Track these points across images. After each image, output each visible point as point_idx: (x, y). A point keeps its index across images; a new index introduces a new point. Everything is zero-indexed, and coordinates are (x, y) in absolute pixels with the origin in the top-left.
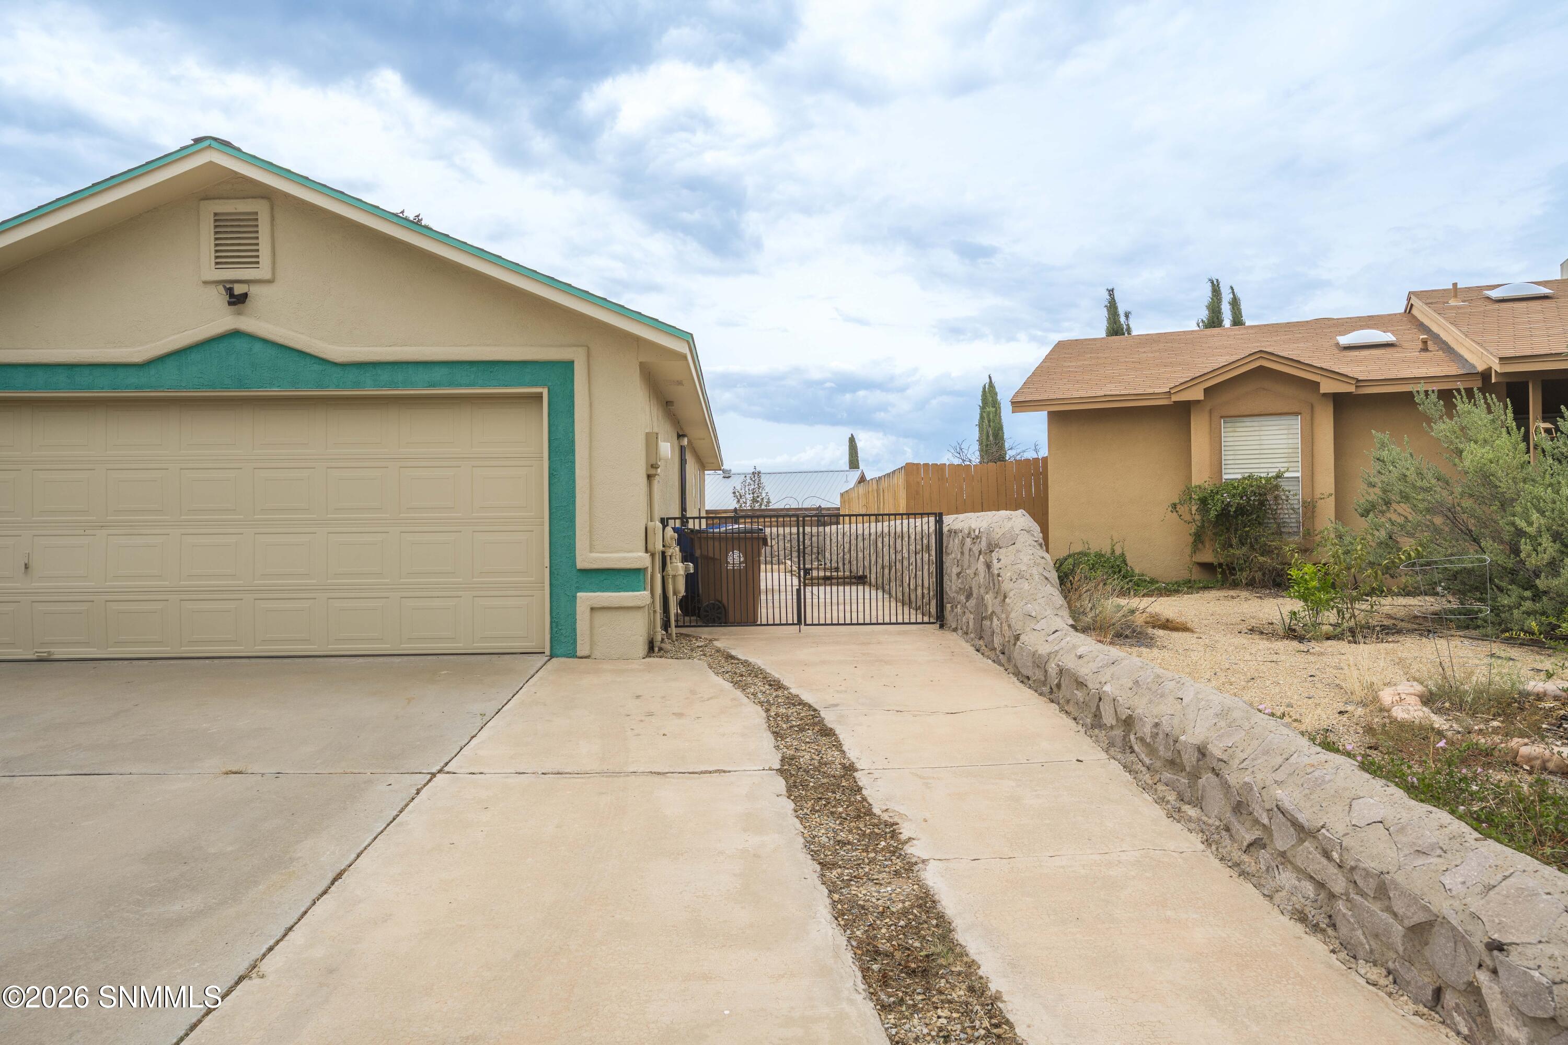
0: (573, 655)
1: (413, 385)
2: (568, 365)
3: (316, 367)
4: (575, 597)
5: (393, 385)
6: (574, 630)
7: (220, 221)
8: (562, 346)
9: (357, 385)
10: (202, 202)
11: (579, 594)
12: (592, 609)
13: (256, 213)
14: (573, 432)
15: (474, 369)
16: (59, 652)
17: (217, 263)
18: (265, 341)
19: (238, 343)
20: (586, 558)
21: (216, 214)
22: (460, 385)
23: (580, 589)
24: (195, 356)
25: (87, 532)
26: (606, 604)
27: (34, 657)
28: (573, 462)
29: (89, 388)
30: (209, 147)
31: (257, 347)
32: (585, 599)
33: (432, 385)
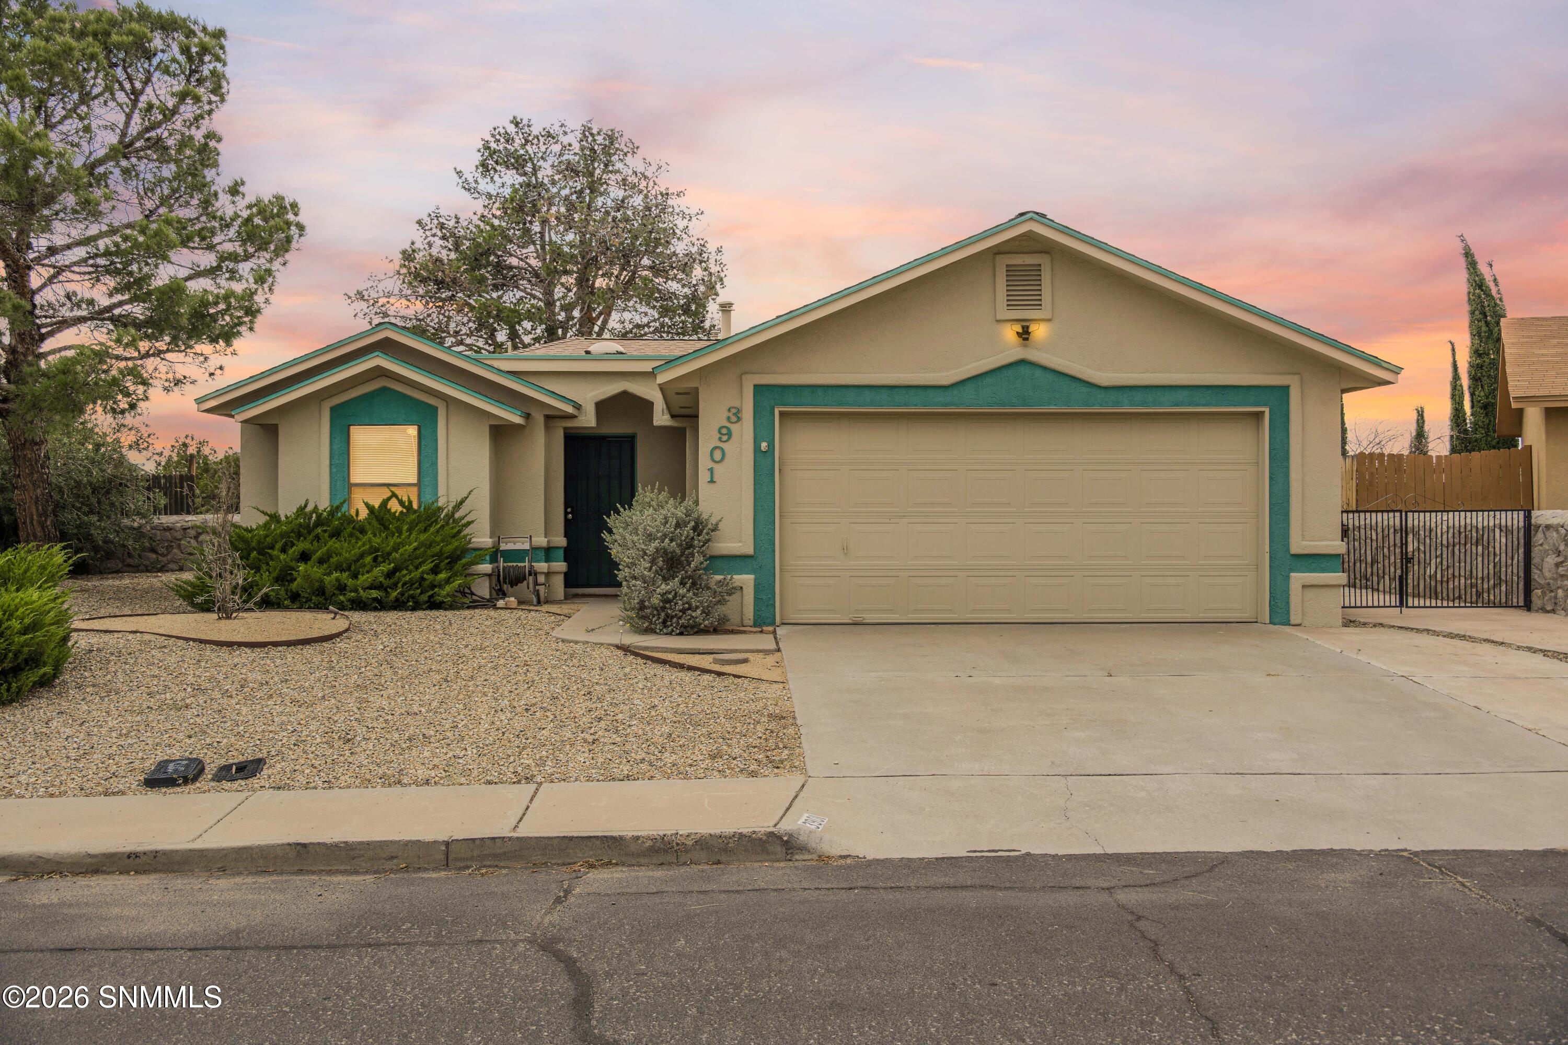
0: (1287, 623)
1: (1161, 404)
2: (1285, 389)
3: (1085, 390)
4: (1288, 577)
5: (1144, 404)
6: (1288, 603)
7: (1010, 269)
8: (1280, 374)
9: (1117, 404)
10: (997, 256)
11: (1292, 574)
12: (1304, 587)
13: (1040, 265)
14: (1288, 443)
15: (1210, 392)
16: (870, 618)
17: (1008, 305)
18: (1045, 368)
19: (1023, 370)
20: (1298, 545)
21: (1007, 266)
22: (1197, 405)
23: (1292, 570)
24: (988, 380)
25: (892, 521)
26: (1315, 583)
27: (851, 621)
28: (1288, 468)
29: (906, 405)
30: (1031, 219)
31: (1038, 373)
32: (1297, 578)
33: (1176, 405)
